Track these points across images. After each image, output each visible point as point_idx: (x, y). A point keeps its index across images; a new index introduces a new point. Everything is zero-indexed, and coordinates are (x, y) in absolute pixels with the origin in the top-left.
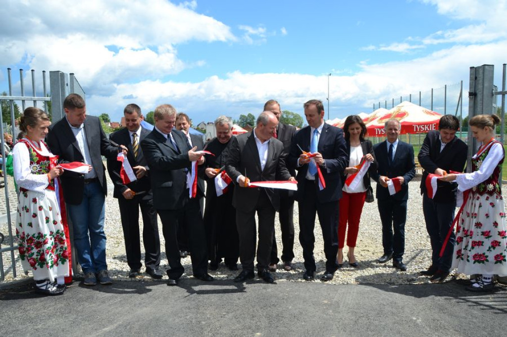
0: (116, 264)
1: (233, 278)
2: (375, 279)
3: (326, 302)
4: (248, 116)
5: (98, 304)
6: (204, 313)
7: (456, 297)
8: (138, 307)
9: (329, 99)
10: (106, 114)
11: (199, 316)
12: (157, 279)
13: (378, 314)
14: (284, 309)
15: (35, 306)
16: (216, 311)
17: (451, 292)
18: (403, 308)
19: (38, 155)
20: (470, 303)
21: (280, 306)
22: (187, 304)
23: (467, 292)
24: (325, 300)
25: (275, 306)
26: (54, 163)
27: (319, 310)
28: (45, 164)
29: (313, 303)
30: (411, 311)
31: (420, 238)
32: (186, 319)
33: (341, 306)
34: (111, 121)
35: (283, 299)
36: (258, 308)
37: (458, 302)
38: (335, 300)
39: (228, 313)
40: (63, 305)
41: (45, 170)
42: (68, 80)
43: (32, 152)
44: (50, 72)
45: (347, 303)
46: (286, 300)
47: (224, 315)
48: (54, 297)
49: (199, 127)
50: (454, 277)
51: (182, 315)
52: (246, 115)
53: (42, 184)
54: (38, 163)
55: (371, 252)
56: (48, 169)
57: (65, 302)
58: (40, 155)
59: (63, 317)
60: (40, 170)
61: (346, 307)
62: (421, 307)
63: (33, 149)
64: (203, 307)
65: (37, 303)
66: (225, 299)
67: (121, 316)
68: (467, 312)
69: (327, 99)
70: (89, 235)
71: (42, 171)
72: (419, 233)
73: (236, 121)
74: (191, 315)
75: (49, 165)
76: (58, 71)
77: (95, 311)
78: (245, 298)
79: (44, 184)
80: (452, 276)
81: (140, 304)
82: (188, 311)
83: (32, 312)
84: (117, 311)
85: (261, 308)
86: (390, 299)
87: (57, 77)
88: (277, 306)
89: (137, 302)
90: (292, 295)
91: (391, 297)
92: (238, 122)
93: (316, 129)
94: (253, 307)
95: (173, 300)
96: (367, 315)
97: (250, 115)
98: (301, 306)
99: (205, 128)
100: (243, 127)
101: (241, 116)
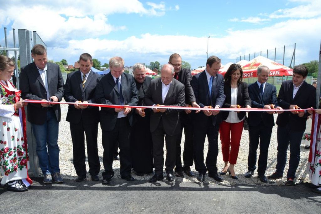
0: (67, 165)
1: (149, 179)
2: (247, 181)
3: (215, 200)
4: (155, 63)
5: (52, 199)
6: (128, 208)
7: (307, 198)
8: (81, 202)
9: (208, 53)
10: (65, 59)
11: (125, 210)
12: (95, 179)
13: (253, 210)
14: (186, 205)
15: (6, 201)
16: (137, 206)
17: (303, 194)
18: (270, 205)
19: (7, 90)
20: (318, 203)
21: (183, 203)
22: (116, 200)
23: (314, 193)
24: (214, 198)
25: (179, 203)
26: (18, 96)
27: (211, 206)
28: (12, 97)
29: (206, 200)
30: (276, 208)
31: (273, 149)
32: (116, 213)
33: (226, 203)
34: (68, 65)
35: (185, 197)
36: (167, 204)
37: (309, 202)
38: (221, 198)
39: (145, 208)
40: (26, 200)
41: (12, 101)
42: (32, 36)
43: (2, 88)
44: (18, 29)
45: (230, 201)
46: (187, 197)
47: (143, 210)
48: (20, 193)
50: (302, 180)
51: (113, 209)
52: (154, 62)
53: (10, 112)
54: (7, 96)
55: (241, 159)
56: (14, 101)
57: (28, 198)
58: (8, 90)
59: (26, 210)
60: (8, 101)
61: (229, 204)
62: (283, 205)
63: (3, 86)
64: (128, 202)
65: (8, 198)
66: (143, 196)
67: (68, 210)
68: (317, 211)
69: (207, 53)
70: (47, 148)
71: (10, 103)
72: (272, 145)
73: (148, 66)
74: (119, 209)
75: (15, 98)
76: (25, 29)
77: (50, 206)
78: (157, 196)
79: (12, 112)
80: (300, 179)
81: (82, 200)
82: (116, 206)
83: (3, 206)
84: (66, 205)
85: (169, 204)
86: (260, 198)
87: (24, 34)
88: (181, 202)
89: (81, 198)
90: (190, 193)
91: (261, 196)
92: (149, 67)
94: (164, 203)
95: (106, 197)
96: (245, 211)
97: (156, 62)
98: (198, 203)
99: (128, 70)
100: (152, 70)
101: (151, 62)
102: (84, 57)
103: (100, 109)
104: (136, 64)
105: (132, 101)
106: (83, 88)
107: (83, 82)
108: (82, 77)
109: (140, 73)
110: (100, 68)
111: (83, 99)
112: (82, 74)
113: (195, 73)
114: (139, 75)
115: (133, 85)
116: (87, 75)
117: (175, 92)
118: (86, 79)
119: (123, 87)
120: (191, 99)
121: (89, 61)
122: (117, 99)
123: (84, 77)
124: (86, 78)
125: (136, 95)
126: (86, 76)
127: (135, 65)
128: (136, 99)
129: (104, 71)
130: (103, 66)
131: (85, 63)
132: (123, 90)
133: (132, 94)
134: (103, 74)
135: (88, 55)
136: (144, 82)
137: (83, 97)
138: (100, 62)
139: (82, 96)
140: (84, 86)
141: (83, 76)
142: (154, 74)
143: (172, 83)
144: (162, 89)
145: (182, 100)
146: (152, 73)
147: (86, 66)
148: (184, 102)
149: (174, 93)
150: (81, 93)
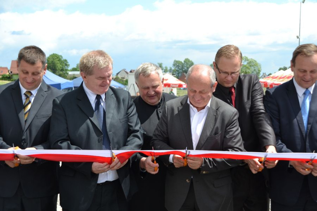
4: (185, 61)
49: (119, 76)
69: (298, 37)
73: (169, 69)
92: (170, 71)
93: (307, 89)
97: (187, 61)
99: (126, 78)
100: (178, 78)
101: (175, 61)
102: (28, 55)
103: (61, 165)
104: (141, 66)
105: (129, 142)
106: (26, 121)
107: (24, 107)
108: (24, 97)
109: (148, 84)
110: (67, 74)
111: (25, 144)
112: (24, 91)
113: (270, 81)
114: (148, 88)
115: (130, 110)
116: (34, 92)
117: (218, 124)
118: (32, 101)
119: (109, 116)
120: (265, 140)
121: (39, 64)
122: (97, 142)
123: (27, 97)
124: (32, 99)
125: (137, 131)
126: (31, 94)
127: (138, 67)
128: (137, 139)
129: (75, 79)
130: (74, 70)
131: (30, 69)
132: (108, 121)
133: (129, 130)
134: (72, 86)
135: (38, 51)
136: (159, 104)
137: (24, 139)
138: (66, 61)
139: (24, 137)
140: (28, 117)
141: (24, 94)
142: (180, 86)
143: (211, 105)
144: (191, 119)
145: (236, 140)
146: (176, 84)
147: (33, 74)
148: (240, 145)
149: (217, 128)
150: (21, 131)
